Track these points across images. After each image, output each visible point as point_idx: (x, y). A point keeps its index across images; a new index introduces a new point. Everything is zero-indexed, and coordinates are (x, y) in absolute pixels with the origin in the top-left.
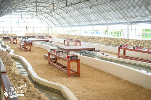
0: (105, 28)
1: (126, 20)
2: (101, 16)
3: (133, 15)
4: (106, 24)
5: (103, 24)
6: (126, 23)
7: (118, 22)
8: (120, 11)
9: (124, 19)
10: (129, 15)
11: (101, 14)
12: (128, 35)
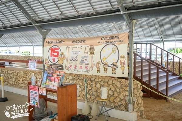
0: (17, 49)
1: (32, 44)
2: (14, 40)
3: (36, 41)
4: (18, 46)
5: (16, 46)
6: (32, 45)
7: (27, 45)
8: (28, 38)
9: (30, 43)
10: (34, 41)
11: (14, 39)
12: (34, 54)
